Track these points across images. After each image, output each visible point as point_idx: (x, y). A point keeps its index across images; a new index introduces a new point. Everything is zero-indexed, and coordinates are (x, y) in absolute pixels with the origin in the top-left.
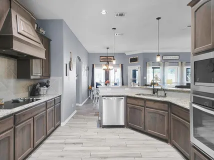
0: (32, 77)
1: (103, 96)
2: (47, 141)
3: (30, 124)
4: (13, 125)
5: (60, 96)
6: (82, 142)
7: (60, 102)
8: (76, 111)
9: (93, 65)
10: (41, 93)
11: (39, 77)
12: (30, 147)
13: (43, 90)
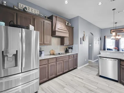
0: (65, 45)
1: (100, 57)
2: (69, 73)
3: (62, 63)
4: (55, 61)
5: (77, 54)
6: (83, 79)
7: (77, 57)
8: (88, 64)
9: (105, 37)
10: (69, 51)
11: (68, 45)
12: (62, 71)
13: (70, 50)
